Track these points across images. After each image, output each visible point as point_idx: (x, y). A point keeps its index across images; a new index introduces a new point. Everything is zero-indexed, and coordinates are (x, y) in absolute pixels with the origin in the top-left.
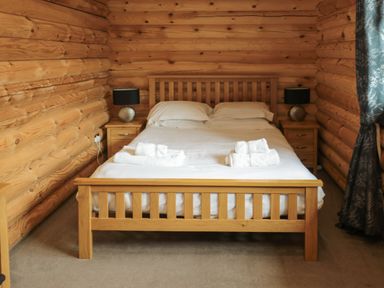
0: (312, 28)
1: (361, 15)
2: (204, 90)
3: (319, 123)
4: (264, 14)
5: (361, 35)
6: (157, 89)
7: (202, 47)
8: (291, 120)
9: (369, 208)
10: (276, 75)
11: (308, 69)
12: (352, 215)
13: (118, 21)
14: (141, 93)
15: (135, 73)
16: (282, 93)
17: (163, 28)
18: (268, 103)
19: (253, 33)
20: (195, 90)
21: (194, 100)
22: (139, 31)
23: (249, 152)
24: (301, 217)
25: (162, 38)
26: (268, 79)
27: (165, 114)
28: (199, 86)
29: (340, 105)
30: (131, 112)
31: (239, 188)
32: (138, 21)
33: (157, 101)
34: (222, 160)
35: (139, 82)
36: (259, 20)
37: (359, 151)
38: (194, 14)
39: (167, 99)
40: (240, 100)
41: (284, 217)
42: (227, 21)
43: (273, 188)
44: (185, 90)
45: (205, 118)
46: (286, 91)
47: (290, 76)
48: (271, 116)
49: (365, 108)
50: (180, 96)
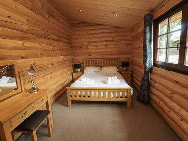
0: (130, 44)
1: (145, 40)
2: (99, 63)
3: (132, 71)
4: (116, 40)
5: (145, 45)
6: (86, 63)
7: (98, 51)
8: (124, 71)
9: (146, 95)
10: (119, 58)
11: (129, 56)
12: (141, 97)
13: (75, 45)
14: (82, 64)
15: (80, 59)
16: (121, 63)
17: (87, 46)
18: (117, 66)
19: (113, 46)
20: (96, 63)
21: (96, 66)
22: (80, 47)
23: (112, 80)
24: (126, 97)
25: (87, 49)
26: (117, 60)
27: (89, 70)
28: (97, 62)
29: (138, 66)
30: (79, 70)
31: (109, 90)
32: (80, 44)
33: (86, 66)
34: (104, 82)
35: (81, 62)
36: (114, 43)
37: (143, 79)
38: (96, 42)
39: (89, 66)
40: (109, 66)
41: (122, 97)
42: (105, 43)
43: (118, 90)
44: (94, 63)
45: (99, 71)
46: (122, 63)
47: (123, 58)
48: (118, 70)
49: (145, 67)
50: (93, 65)
